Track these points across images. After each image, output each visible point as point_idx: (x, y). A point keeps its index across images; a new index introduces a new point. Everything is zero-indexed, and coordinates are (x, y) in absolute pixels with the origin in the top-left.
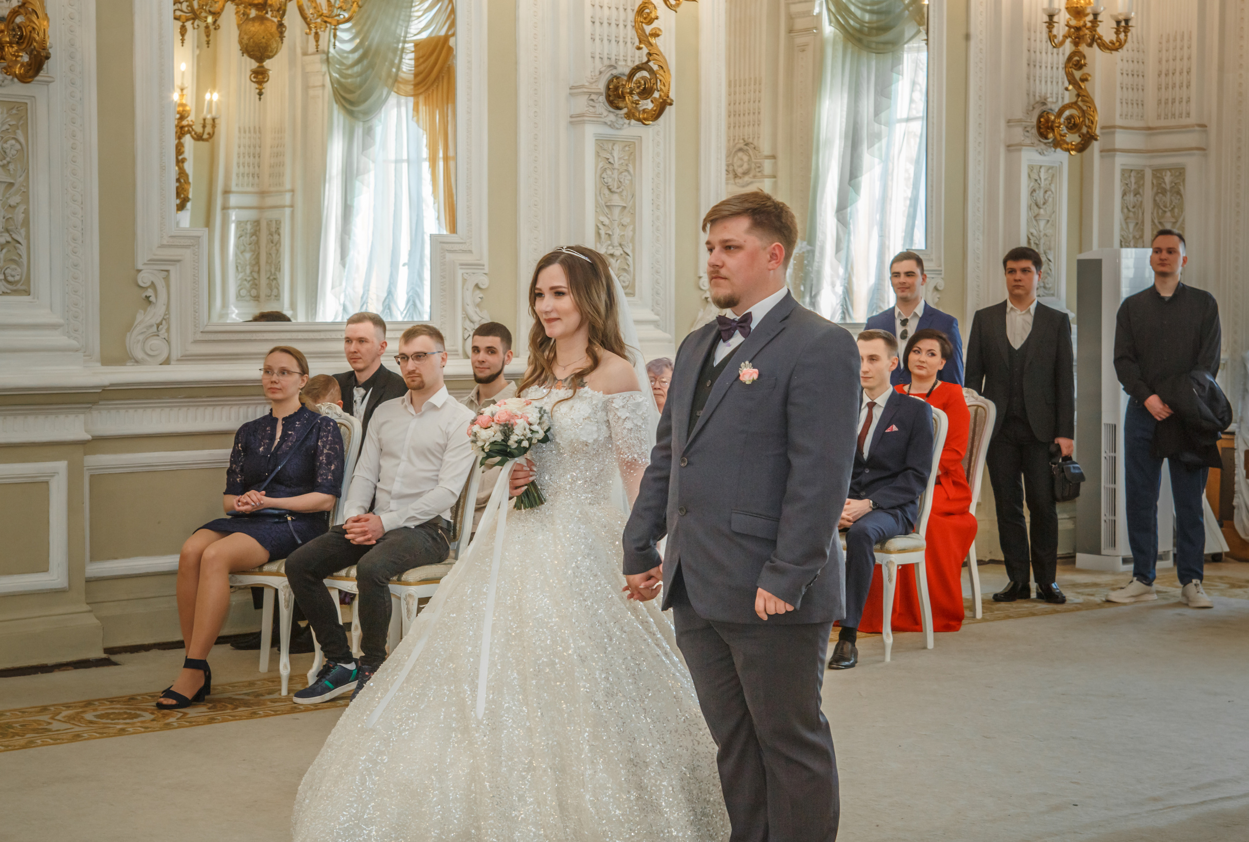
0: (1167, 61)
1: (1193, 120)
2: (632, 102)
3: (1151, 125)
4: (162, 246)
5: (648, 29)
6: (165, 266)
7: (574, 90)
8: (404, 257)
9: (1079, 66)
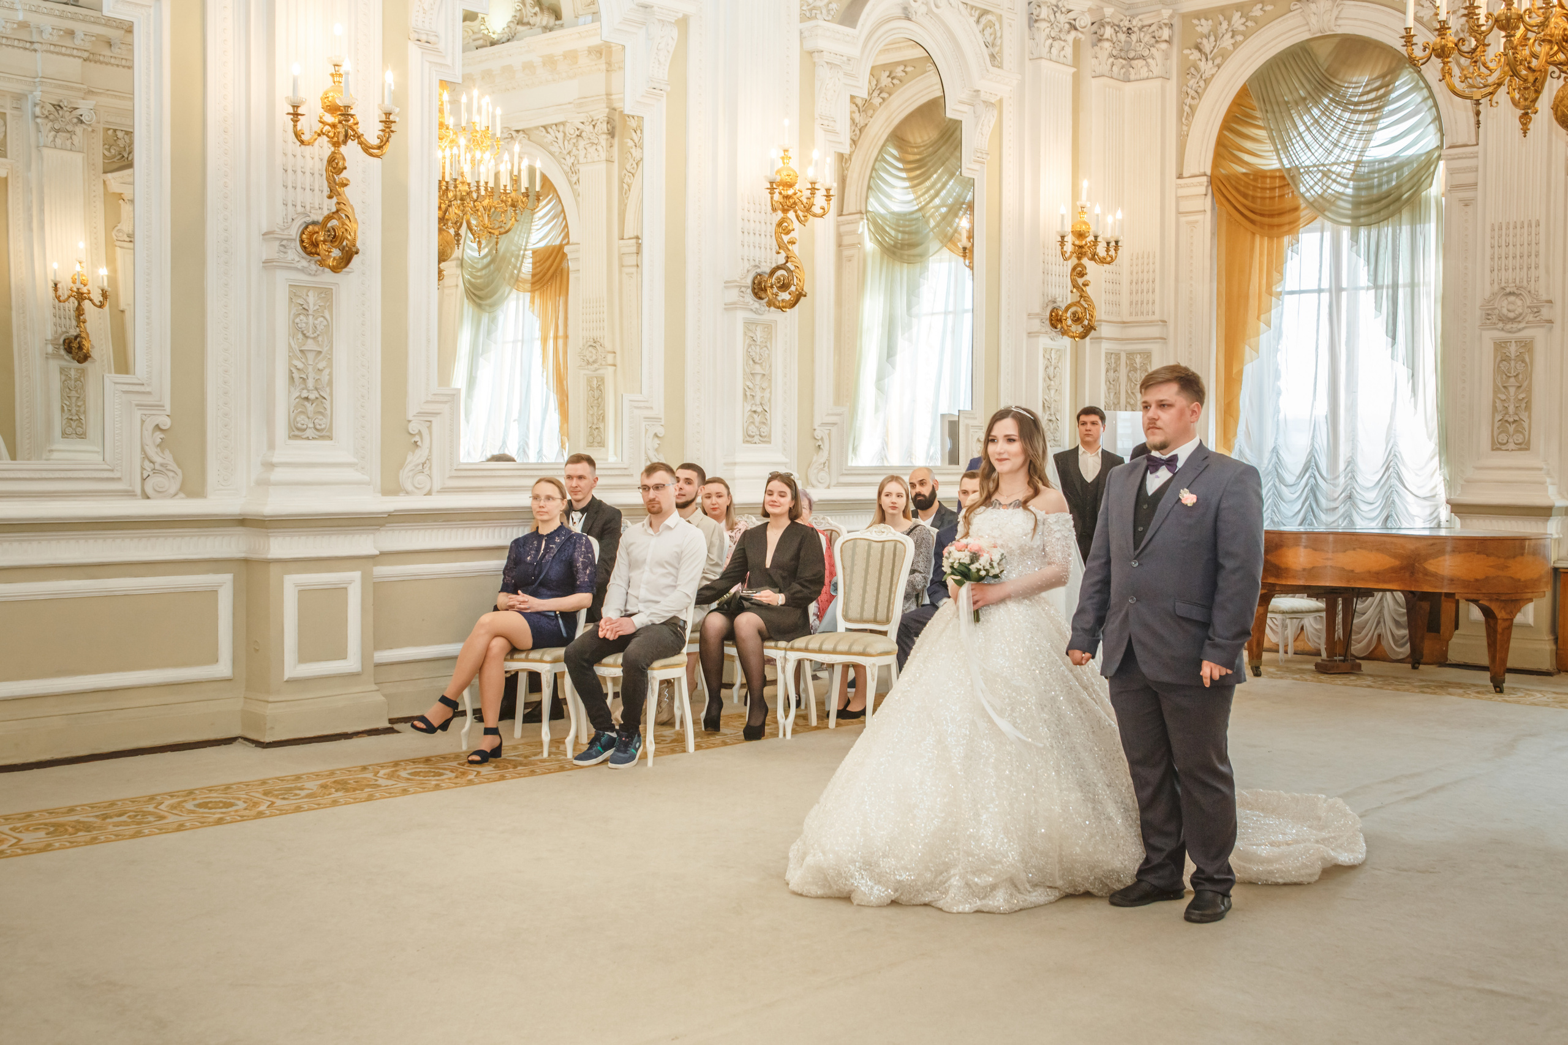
0: (1137, 273)
1: (1157, 317)
2: (773, 294)
3: (1125, 320)
4: (427, 402)
5: (786, 238)
6: (428, 417)
7: (728, 284)
8: (515, 415)
9: (1082, 275)
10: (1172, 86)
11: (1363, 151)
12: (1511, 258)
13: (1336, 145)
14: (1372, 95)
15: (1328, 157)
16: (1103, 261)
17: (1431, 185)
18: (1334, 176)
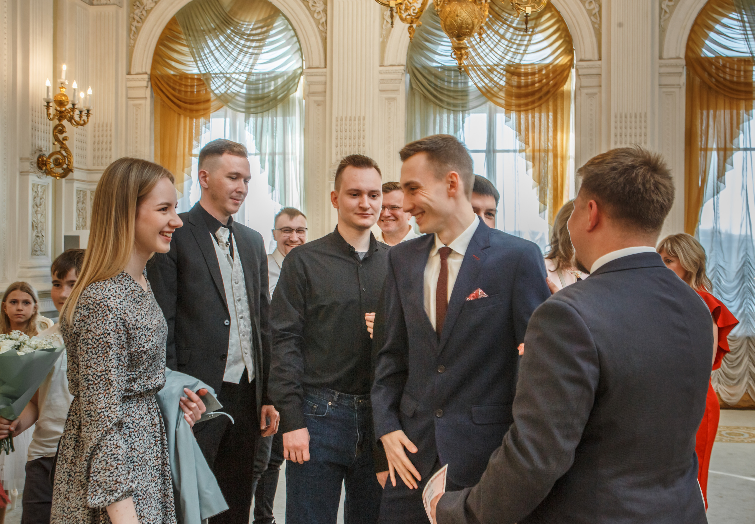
0: (98, 136)
3: (89, 168)
9: (62, 132)
10: (123, 13)
11: (253, 65)
12: (348, 139)
13: (235, 60)
14: (259, 31)
15: (230, 67)
16: (78, 124)
17: (296, 90)
18: (234, 81)
